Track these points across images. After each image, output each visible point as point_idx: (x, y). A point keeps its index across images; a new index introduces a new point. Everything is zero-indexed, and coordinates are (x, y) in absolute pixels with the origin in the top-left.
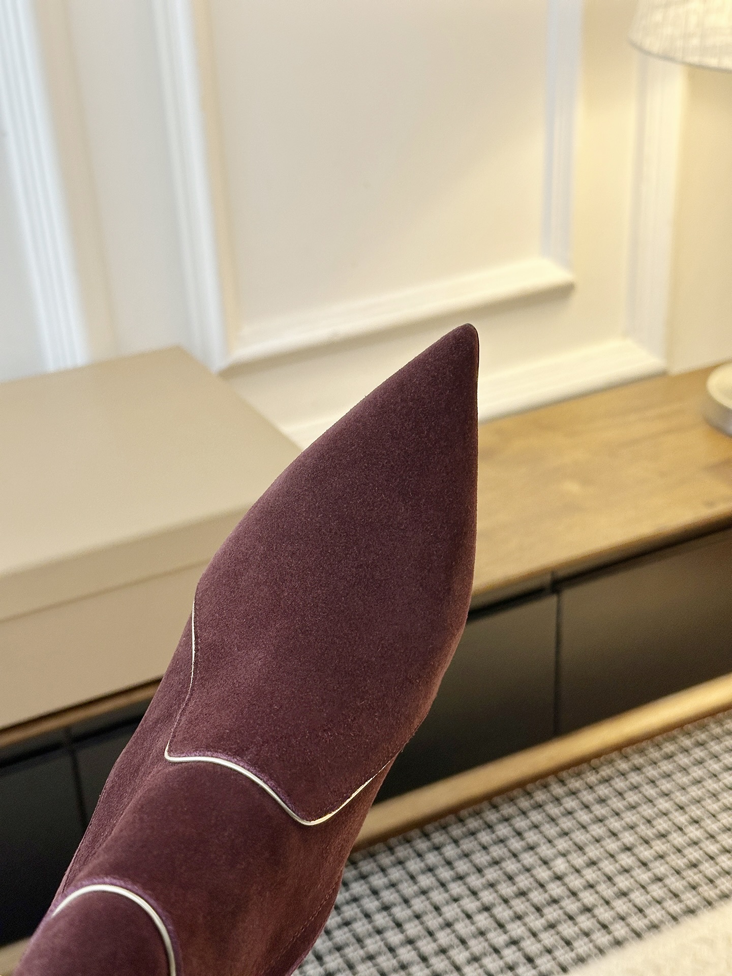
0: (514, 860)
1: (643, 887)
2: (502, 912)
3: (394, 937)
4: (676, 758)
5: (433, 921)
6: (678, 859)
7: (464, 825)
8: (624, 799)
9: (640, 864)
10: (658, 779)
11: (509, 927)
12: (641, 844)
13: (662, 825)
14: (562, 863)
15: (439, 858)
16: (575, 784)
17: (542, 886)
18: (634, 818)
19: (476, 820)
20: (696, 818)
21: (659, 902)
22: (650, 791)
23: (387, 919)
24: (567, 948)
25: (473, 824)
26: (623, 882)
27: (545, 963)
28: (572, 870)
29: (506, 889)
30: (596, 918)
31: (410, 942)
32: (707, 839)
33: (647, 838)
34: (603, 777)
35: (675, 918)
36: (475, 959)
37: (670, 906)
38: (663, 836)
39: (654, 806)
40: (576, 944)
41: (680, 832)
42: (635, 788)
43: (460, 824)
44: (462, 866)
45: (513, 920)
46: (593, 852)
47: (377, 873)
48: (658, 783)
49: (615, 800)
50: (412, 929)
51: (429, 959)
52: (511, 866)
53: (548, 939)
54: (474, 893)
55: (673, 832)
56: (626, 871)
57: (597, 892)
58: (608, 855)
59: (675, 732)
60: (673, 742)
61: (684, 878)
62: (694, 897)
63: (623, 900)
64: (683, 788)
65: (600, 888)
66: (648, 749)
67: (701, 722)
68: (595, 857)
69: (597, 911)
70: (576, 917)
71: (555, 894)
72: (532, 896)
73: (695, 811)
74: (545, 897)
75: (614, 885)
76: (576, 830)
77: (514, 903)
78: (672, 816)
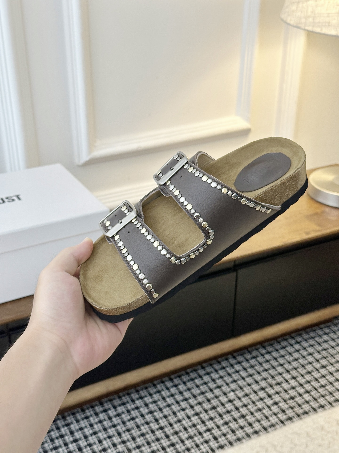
0: (210, 393)
1: (269, 407)
2: (205, 416)
3: (154, 426)
4: (287, 349)
5: (172, 419)
6: (285, 395)
7: (189, 376)
8: (262, 367)
9: (268, 397)
10: (279, 358)
11: (207, 423)
12: (269, 387)
13: (279, 379)
14: (233, 395)
15: (176, 390)
16: (240, 358)
17: (223, 405)
18: (266, 375)
19: (194, 374)
20: (295, 376)
21: (275, 414)
22: (275, 363)
23: (151, 418)
24: (233, 434)
25: (193, 375)
26: (260, 405)
27: (222, 440)
28: (237, 399)
29: (207, 406)
30: (247, 421)
31: (162, 428)
32: (299, 386)
33: (272, 384)
34: (253, 356)
35: (282, 422)
36: (191, 437)
37: (280, 417)
38: (279, 384)
39: (276, 370)
40: (237, 432)
41: (286, 383)
42: (267, 361)
43: (187, 376)
44: (187, 394)
45: (208, 420)
46: (247, 390)
47: (148, 396)
48: (279, 359)
49: (258, 367)
50: (163, 423)
51: (170, 437)
52: (209, 395)
53: (224, 429)
54: (192, 407)
55: (284, 382)
56: (261, 399)
57: (248, 409)
58: (253, 392)
59: (287, 337)
60: (286, 341)
61: (287, 404)
62: (292, 412)
63: (259, 413)
64: (289, 363)
65: (249, 407)
66: (274, 344)
67: (299, 333)
68: (248, 393)
69: (248, 417)
70: (238, 420)
71: (229, 409)
72: (218, 409)
73: (294, 373)
74: (224, 410)
75: (256, 406)
76: (240, 380)
77: (210, 412)
78: (284, 375)
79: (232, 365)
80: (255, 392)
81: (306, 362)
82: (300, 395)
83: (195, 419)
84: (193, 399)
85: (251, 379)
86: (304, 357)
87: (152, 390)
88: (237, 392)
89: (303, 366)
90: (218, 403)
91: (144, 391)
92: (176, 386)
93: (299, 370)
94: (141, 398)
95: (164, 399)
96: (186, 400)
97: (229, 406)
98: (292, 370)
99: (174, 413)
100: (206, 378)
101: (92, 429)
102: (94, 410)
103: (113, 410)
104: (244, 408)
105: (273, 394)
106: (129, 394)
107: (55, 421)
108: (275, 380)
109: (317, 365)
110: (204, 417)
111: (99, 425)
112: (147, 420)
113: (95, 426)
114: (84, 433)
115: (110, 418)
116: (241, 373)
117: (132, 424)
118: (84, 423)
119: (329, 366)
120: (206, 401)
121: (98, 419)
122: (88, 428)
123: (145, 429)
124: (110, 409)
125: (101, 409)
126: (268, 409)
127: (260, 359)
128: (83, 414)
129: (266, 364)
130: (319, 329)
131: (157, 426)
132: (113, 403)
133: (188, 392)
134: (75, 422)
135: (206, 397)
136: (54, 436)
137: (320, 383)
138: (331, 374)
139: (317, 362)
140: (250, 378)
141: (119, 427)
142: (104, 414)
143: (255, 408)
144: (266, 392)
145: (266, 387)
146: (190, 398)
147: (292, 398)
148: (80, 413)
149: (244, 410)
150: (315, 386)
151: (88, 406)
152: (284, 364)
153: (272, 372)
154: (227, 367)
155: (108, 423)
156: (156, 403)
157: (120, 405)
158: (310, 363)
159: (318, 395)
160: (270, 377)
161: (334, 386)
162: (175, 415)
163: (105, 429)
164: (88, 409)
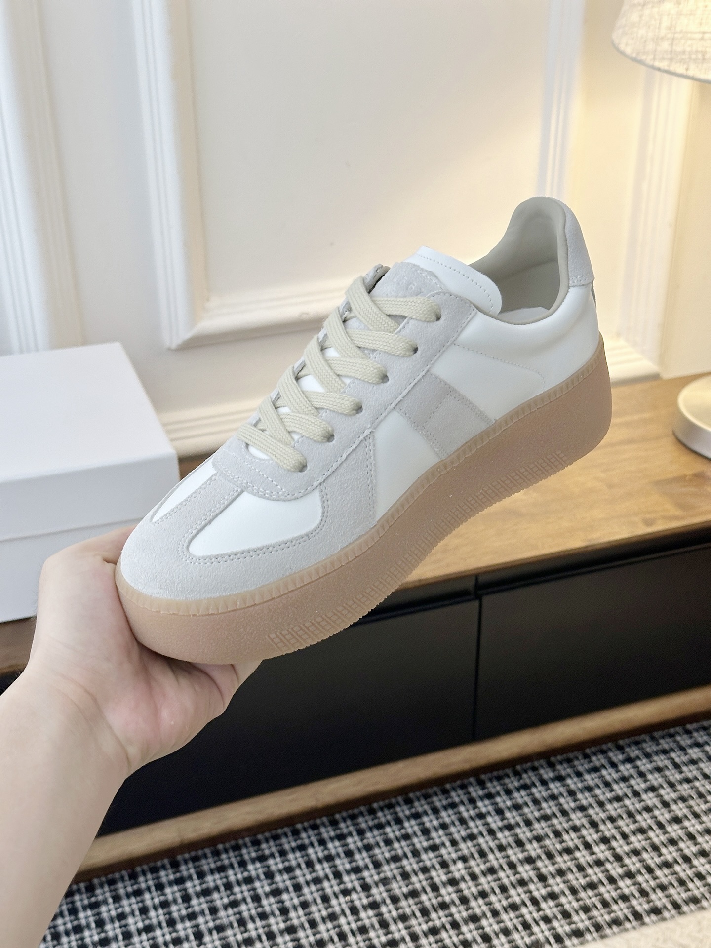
5: (319, 912)
7: (374, 818)
10: (581, 791)
14: (462, 868)
15: (340, 848)
18: (545, 830)
20: (608, 837)
23: (274, 905)
28: (469, 877)
32: (614, 861)
34: (523, 783)
44: (362, 859)
47: (277, 857)
49: (531, 808)
62: (586, 920)
63: (512, 915)
64: (601, 804)
65: (493, 898)
66: (577, 758)
67: (637, 738)
68: (496, 865)
69: (484, 922)
70: (463, 925)
71: (447, 899)
72: (424, 897)
73: (608, 829)
74: (434, 901)
75: (507, 898)
76: (485, 835)
77: (403, 903)
78: (584, 832)
79: (472, 801)
80: (512, 866)
81: (640, 807)
82: (612, 880)
83: (367, 917)
84: (373, 872)
85: (508, 836)
86: (636, 794)
87: (289, 843)
88: (472, 863)
89: (630, 815)
90: (424, 883)
91: (272, 843)
92: (341, 837)
93: (620, 823)
94: (262, 858)
95: (310, 864)
96: (357, 870)
97: (448, 894)
98: (604, 822)
99: (325, 899)
100: (411, 826)
101: (143, 921)
102: (158, 878)
103: (197, 882)
104: (481, 901)
105: (551, 874)
106: (237, 848)
107: (69, 894)
108: (562, 842)
109: (662, 814)
110: (390, 912)
111: (160, 911)
112: (265, 908)
113: (152, 914)
114: (126, 926)
115: (186, 898)
116: (489, 819)
117: (231, 915)
118: (130, 905)
119: (690, 818)
120: (399, 878)
121: (160, 900)
122: (137, 916)
123: (256, 929)
124: (190, 878)
125: (172, 877)
126: (532, 908)
127: (538, 792)
128: (132, 885)
129: (549, 803)
130: (683, 734)
131: (282, 926)
132: (198, 867)
133: (365, 854)
134: (110, 900)
135: (402, 867)
136: (61, 929)
137: (662, 858)
138: (691, 837)
139: (664, 809)
140: (507, 833)
141: (201, 920)
142: (176, 888)
143: (505, 903)
144: (537, 869)
145: (539, 857)
146: (367, 867)
147: (592, 886)
148: (126, 881)
149: (478, 903)
150: (650, 862)
151: (145, 867)
152: (591, 806)
153: (559, 823)
154: (462, 803)
155: (180, 908)
156: (291, 875)
157: (212, 872)
158: (648, 809)
159: (653, 883)
160: (551, 835)
161: (692, 866)
162: (326, 904)
163: (171, 923)
164: (144, 874)
